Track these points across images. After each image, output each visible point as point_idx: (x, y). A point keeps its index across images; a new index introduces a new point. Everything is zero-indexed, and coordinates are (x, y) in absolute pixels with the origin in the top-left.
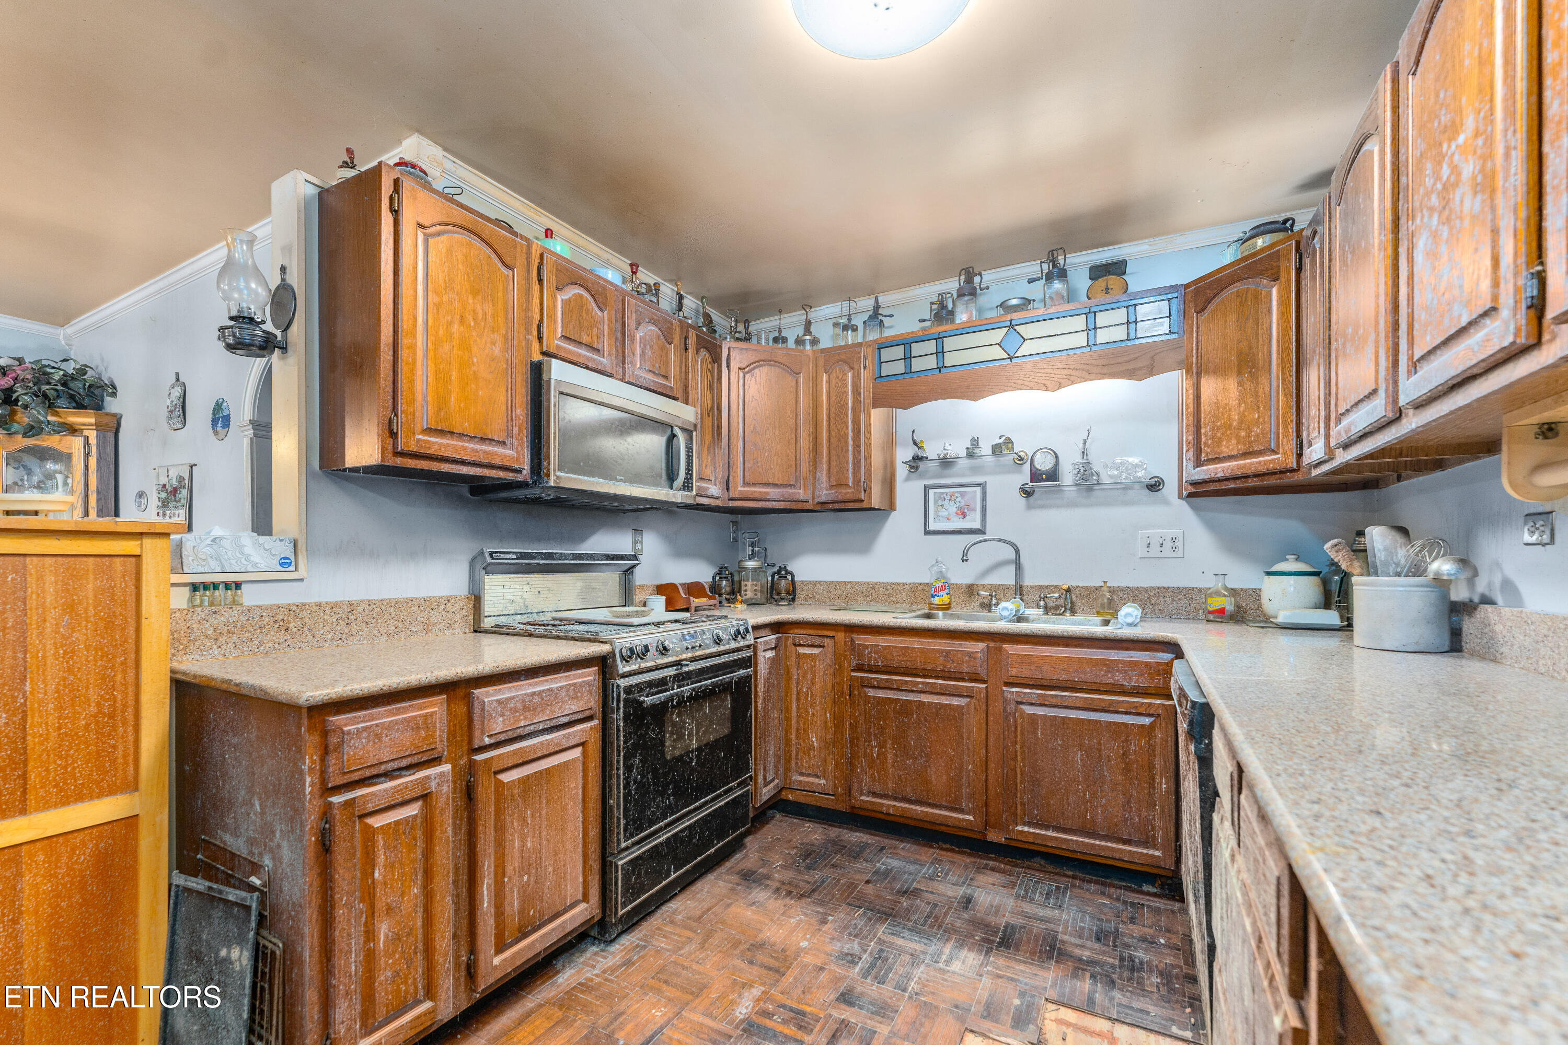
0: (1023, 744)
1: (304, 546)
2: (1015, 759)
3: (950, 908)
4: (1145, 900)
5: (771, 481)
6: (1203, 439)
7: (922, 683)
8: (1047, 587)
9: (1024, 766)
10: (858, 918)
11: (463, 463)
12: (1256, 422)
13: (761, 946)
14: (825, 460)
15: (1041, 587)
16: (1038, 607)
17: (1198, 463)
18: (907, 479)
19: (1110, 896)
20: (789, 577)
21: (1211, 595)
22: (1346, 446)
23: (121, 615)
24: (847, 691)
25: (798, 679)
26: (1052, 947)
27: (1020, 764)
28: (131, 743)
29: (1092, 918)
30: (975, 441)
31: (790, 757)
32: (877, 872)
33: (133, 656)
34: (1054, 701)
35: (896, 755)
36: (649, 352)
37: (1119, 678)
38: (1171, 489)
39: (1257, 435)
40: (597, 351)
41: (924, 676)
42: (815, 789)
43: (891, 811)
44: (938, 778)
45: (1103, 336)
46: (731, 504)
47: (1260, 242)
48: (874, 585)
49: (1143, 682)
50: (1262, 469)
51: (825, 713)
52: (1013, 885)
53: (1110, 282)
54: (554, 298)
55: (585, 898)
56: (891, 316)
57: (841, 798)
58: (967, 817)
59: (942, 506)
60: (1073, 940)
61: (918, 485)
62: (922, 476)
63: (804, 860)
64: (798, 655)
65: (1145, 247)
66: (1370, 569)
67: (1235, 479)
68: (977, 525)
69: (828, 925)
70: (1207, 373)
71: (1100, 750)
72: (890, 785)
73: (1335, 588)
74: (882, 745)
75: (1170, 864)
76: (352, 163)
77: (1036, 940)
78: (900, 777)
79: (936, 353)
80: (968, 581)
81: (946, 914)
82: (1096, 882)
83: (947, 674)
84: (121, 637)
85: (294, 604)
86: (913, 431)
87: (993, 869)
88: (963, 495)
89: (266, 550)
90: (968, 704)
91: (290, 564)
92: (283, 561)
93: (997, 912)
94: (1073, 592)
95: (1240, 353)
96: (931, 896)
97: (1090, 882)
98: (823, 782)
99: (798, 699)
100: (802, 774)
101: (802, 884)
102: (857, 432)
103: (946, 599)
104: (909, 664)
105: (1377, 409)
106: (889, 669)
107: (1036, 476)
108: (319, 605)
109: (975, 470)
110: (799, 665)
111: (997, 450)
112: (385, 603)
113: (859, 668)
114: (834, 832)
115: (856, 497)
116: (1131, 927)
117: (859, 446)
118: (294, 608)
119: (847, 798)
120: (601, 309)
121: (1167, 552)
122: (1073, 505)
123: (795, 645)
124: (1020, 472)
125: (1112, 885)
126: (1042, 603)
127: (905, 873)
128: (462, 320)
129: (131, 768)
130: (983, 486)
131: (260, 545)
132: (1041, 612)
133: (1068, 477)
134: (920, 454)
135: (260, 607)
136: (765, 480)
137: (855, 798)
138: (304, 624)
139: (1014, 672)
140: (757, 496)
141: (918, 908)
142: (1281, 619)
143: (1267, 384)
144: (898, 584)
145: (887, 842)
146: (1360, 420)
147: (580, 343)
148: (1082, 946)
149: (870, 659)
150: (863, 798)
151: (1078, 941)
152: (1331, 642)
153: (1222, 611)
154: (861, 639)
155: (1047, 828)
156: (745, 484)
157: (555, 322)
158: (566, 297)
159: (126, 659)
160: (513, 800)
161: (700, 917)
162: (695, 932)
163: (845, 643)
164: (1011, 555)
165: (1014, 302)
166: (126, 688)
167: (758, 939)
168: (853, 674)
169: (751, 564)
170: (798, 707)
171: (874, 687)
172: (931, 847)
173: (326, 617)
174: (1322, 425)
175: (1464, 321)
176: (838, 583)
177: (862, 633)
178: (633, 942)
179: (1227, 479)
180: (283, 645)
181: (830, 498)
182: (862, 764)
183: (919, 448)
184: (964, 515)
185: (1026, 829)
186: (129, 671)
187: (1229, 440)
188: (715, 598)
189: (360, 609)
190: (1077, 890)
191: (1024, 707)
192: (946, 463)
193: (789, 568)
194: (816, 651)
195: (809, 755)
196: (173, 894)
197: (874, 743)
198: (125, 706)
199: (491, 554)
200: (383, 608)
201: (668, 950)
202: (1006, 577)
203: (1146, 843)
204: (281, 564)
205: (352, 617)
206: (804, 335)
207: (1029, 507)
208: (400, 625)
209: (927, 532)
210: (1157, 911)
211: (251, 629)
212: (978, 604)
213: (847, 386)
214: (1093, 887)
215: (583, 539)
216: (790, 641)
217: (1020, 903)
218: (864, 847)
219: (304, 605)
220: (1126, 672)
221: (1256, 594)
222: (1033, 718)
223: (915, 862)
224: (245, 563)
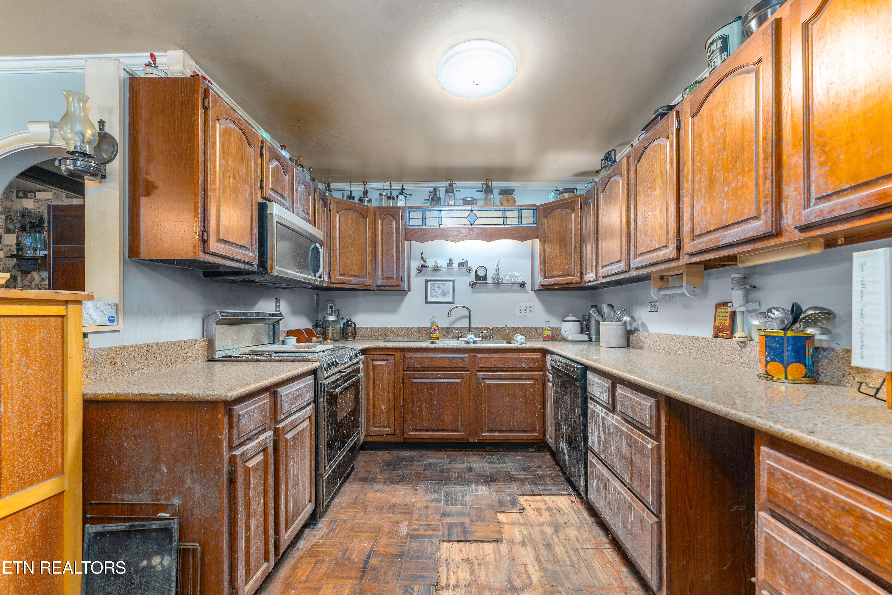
0: (485, 397)
1: (122, 308)
2: (482, 404)
3: (465, 473)
4: (532, 454)
5: (353, 274)
6: (547, 268)
7: (440, 374)
8: (481, 328)
9: (486, 406)
10: (431, 486)
11: (233, 260)
12: (567, 264)
13: (394, 505)
14: (380, 264)
15: (479, 328)
16: (479, 337)
17: (545, 278)
18: (416, 276)
19: (520, 455)
20: (353, 325)
21: (545, 330)
22: (604, 277)
23: (54, 356)
24: (401, 381)
25: (374, 378)
26: (510, 477)
27: (484, 406)
28: (60, 443)
29: (518, 464)
30: (451, 260)
31: (369, 419)
32: (425, 466)
33: (60, 384)
34: (497, 377)
35: (427, 410)
36: (303, 200)
37: (523, 365)
38: (528, 286)
39: (567, 269)
40: (283, 197)
41: (441, 371)
42: (384, 433)
43: (425, 437)
44: (447, 417)
45: (509, 221)
46: (331, 285)
47: (566, 195)
48: (400, 329)
49: (531, 366)
50: (569, 282)
51: (389, 394)
52: (484, 459)
53: (509, 198)
54: (268, 166)
55: (310, 501)
56: (411, 195)
57: (398, 436)
58: (461, 433)
59: (434, 290)
60: (516, 473)
61: (422, 279)
62: (424, 275)
63: (389, 468)
64: (374, 365)
65: (520, 185)
66: (604, 320)
67: (559, 285)
68: (450, 300)
69: (418, 492)
70: (548, 242)
71: (516, 395)
72: (424, 425)
73: (584, 326)
74: (420, 406)
75: (541, 437)
76: (155, 64)
77: (503, 476)
78: (429, 420)
79: (438, 218)
80: (446, 326)
81: (465, 475)
82: (513, 452)
83: (451, 369)
84: (54, 371)
85: (119, 347)
86: (422, 253)
87: (472, 455)
88: (444, 285)
89: (101, 311)
90: (461, 382)
91: (114, 320)
92: (110, 318)
93: (483, 470)
94: (494, 330)
95: (560, 237)
96: (454, 470)
97: (510, 452)
98: (388, 429)
99: (374, 388)
100: (376, 427)
101: (395, 478)
102: (398, 251)
103: (438, 334)
104: (434, 366)
105: (622, 266)
106: (424, 369)
107: (478, 278)
108: (132, 347)
109: (450, 274)
110: (374, 370)
111: (461, 265)
112: (165, 345)
113: (408, 370)
114: (395, 453)
115: (398, 284)
116: (532, 464)
117: (399, 259)
118: (119, 349)
119: (401, 435)
120: (285, 175)
121: (528, 313)
122: (491, 292)
123: (372, 360)
124: (469, 276)
125: (518, 452)
126: (481, 335)
127: (438, 463)
128: (234, 177)
129: (60, 460)
130: (453, 281)
131: (98, 308)
132: (480, 339)
133: (490, 279)
134: (425, 264)
135: (100, 349)
136: (350, 273)
137: (406, 434)
138: (124, 360)
139: (481, 365)
140: (346, 281)
141: (452, 476)
142: (570, 338)
143: (570, 249)
144: (412, 328)
145: (422, 453)
146: (614, 269)
147: (278, 193)
148: (520, 474)
149: (414, 365)
150: (410, 433)
151: (517, 473)
152: (585, 346)
153: (549, 336)
154: (409, 355)
155: (495, 431)
156: (341, 275)
157: (269, 180)
158: (273, 166)
159: (57, 386)
160: (291, 448)
161: (355, 502)
162: (357, 508)
163: (400, 358)
164: (467, 314)
165: (469, 199)
166: (57, 406)
167: (391, 504)
168: (405, 373)
169: (331, 318)
170: (374, 392)
171: (416, 378)
172: (442, 451)
173: (136, 355)
174: (594, 268)
175: (657, 247)
176: (380, 328)
177: (409, 352)
178: (327, 521)
179: (555, 285)
180: (113, 374)
181: (383, 284)
182: (409, 417)
183: (424, 261)
184: (444, 295)
185: (487, 434)
186: (58, 394)
187: (557, 269)
188: (320, 337)
189: (153, 349)
190: (507, 456)
191: (485, 380)
192: (436, 269)
193: (353, 321)
194: (384, 363)
195: (380, 416)
196: (86, 540)
197: (416, 405)
198: (57, 417)
199: (220, 313)
200: (164, 347)
201: (350, 519)
202: (465, 324)
203: (532, 431)
204: (109, 321)
205: (149, 354)
206: (364, 197)
207: (473, 292)
208: (173, 358)
209: (426, 302)
210: (537, 457)
211: (96, 365)
212: (451, 336)
213: (392, 228)
214: (512, 453)
215: (253, 304)
216: (369, 358)
217: (490, 465)
218: (413, 457)
219: (124, 347)
220: (525, 362)
221: (559, 329)
222: (489, 385)
223: (439, 458)
224: (89, 320)
